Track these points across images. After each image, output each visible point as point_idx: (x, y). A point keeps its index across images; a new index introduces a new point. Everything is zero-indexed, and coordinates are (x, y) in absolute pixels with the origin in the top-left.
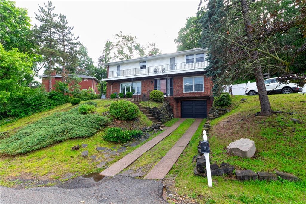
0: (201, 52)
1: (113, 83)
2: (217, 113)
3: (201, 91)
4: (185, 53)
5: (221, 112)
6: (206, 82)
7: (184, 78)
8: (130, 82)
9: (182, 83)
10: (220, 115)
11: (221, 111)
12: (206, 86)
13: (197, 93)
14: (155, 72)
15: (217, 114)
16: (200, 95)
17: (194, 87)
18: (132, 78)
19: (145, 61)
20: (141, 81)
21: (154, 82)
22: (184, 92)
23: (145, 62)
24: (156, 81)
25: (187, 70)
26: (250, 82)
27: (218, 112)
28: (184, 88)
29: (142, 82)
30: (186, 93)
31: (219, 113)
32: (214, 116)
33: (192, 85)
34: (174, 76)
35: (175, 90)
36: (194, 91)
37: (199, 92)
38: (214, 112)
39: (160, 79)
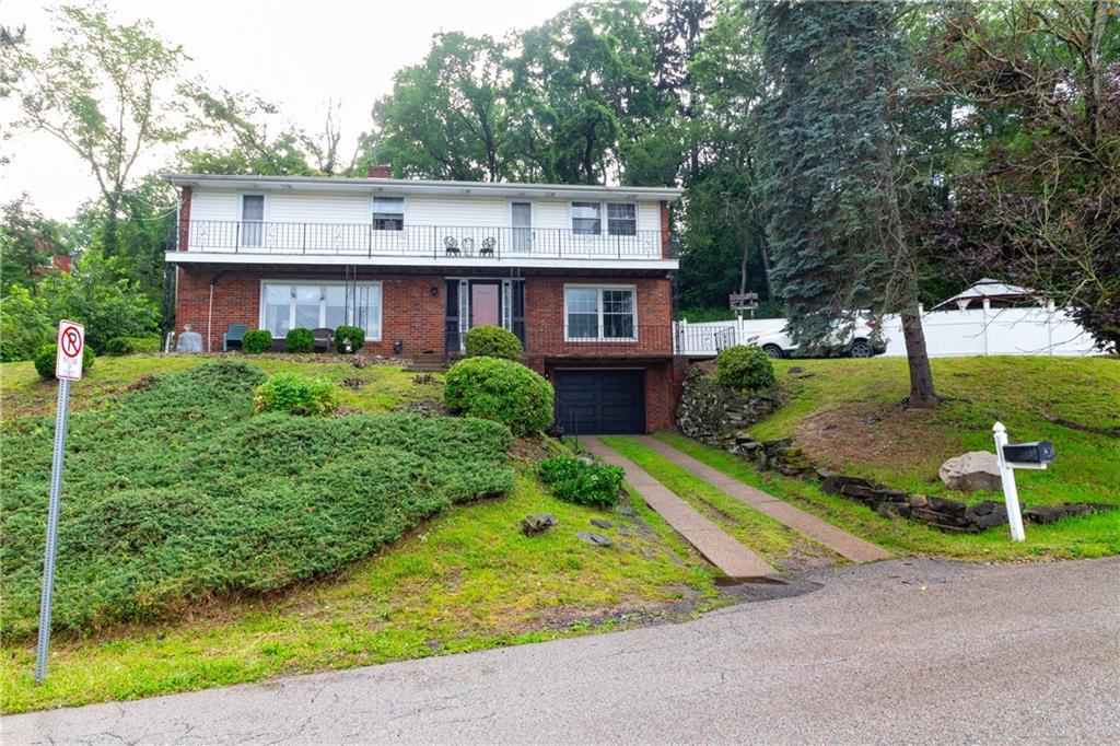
0: (626, 199)
1: (219, 276)
2: (754, 409)
3: (628, 340)
4: (571, 196)
5: (766, 406)
6: (645, 308)
7: (566, 285)
8: (344, 282)
9: (559, 305)
10: (761, 414)
11: (765, 403)
12: (645, 323)
13: (616, 344)
14: (452, 250)
15: (754, 413)
16: (623, 354)
17: (601, 322)
18: (351, 266)
19: (397, 199)
20: (380, 283)
21: (443, 293)
22: (567, 339)
23: (400, 200)
24: (452, 288)
25: (592, 257)
26: (744, 319)
27: (755, 405)
28: (566, 322)
29: (384, 285)
30: (576, 344)
31: (757, 407)
32: (744, 418)
33: (597, 316)
34: (531, 276)
35: (535, 330)
36: (601, 338)
37: (623, 340)
38: (746, 407)
39: (471, 283)
